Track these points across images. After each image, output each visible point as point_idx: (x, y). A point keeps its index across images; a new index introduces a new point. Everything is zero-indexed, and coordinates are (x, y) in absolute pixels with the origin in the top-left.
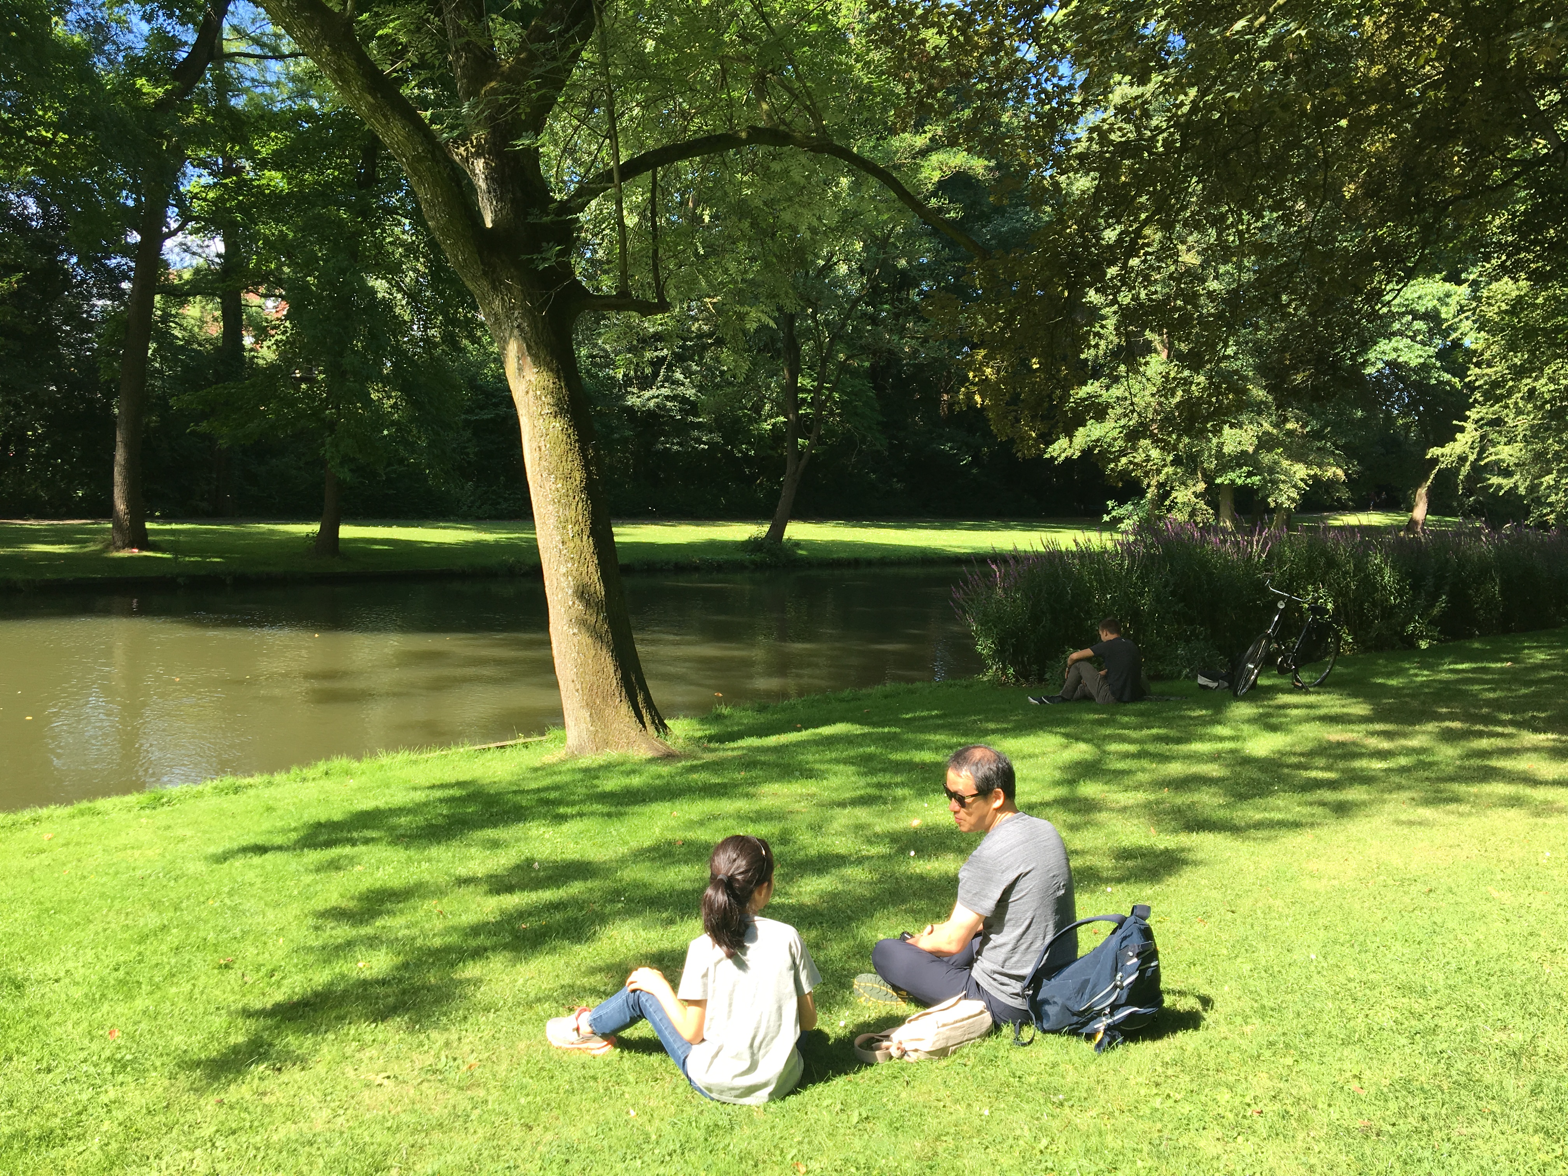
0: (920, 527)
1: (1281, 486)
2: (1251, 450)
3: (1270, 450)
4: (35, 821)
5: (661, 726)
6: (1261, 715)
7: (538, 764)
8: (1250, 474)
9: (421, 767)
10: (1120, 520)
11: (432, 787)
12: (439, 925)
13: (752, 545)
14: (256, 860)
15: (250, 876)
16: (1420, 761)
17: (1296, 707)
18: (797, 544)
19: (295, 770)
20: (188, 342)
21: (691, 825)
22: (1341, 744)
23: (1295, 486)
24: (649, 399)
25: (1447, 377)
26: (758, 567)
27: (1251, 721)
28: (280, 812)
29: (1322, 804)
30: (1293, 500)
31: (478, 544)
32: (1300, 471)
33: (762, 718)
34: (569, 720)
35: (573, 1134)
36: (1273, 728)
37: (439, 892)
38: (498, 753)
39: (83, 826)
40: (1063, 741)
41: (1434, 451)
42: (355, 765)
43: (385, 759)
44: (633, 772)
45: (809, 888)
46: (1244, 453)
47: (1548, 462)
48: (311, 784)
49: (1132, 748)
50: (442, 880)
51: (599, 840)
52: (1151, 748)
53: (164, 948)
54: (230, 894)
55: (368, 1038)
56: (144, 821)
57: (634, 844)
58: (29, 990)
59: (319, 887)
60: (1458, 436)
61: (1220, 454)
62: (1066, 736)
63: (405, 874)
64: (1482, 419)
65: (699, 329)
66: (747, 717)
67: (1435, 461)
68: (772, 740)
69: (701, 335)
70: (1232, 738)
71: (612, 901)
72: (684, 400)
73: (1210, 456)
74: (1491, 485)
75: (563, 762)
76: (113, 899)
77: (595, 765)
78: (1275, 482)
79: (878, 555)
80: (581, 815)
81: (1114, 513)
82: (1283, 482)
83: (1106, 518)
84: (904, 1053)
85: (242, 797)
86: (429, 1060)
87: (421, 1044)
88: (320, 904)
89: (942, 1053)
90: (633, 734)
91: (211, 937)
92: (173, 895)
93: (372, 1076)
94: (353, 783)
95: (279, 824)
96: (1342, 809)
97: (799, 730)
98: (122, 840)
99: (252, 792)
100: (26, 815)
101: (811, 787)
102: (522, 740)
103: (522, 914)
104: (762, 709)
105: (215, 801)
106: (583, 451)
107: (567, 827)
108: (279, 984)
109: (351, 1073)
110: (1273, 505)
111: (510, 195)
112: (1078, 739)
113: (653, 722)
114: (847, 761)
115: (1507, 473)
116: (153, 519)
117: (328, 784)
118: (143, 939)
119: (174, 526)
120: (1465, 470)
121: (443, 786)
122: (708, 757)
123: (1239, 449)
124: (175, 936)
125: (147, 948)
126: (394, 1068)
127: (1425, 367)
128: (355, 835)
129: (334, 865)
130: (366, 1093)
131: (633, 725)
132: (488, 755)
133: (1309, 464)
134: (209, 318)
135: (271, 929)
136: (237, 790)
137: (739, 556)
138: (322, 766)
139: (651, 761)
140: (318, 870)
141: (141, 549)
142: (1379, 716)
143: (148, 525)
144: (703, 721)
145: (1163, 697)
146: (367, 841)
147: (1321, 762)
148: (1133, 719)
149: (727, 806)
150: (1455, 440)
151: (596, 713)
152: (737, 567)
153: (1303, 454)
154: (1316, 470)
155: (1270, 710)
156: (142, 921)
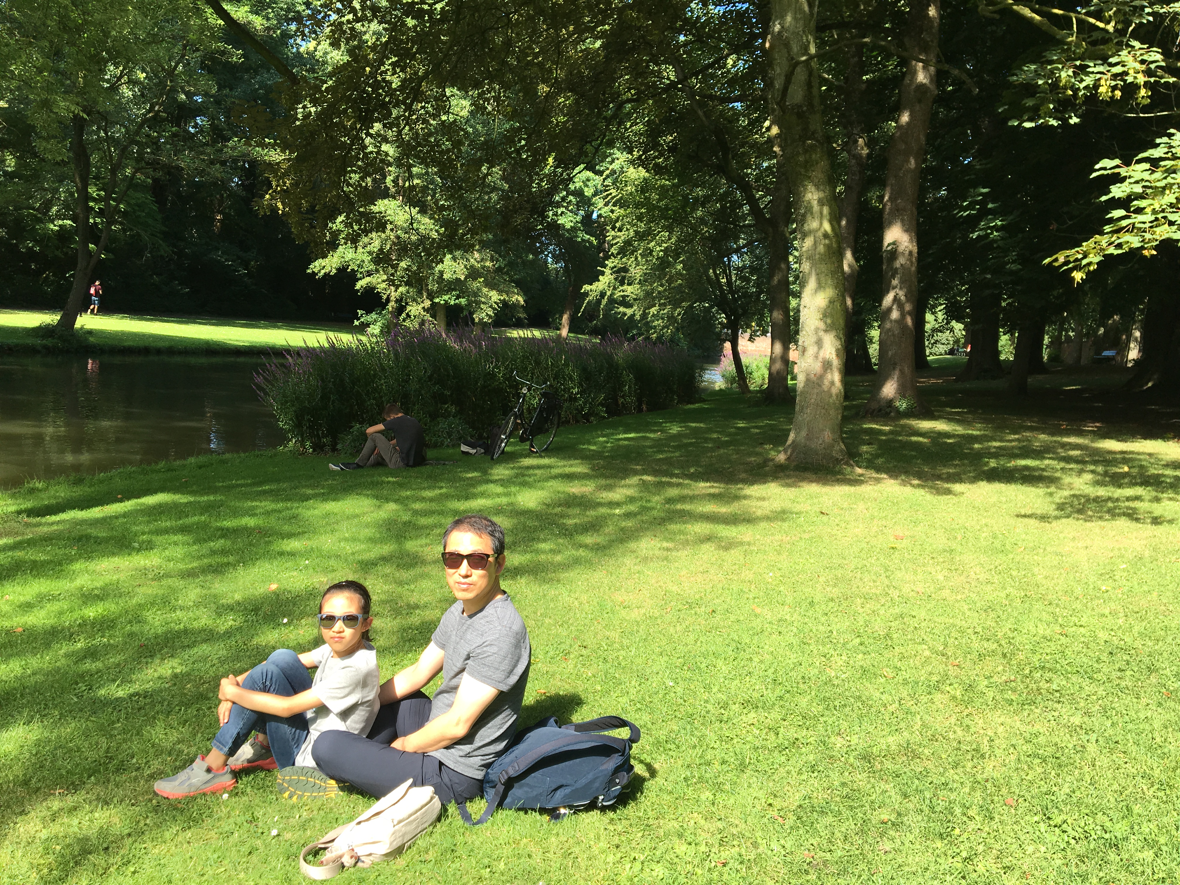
0: (200, 323)
1: (482, 306)
2: (462, 278)
3: (475, 279)
6: (515, 475)
8: (458, 297)
10: (368, 325)
13: (43, 331)
18: (90, 332)
22: (581, 497)
23: (491, 307)
25: (587, 237)
26: (49, 351)
30: (490, 317)
32: (495, 296)
33: (78, 492)
40: (375, 501)
41: (586, 288)
46: (458, 280)
47: (654, 298)
60: (601, 278)
61: (440, 280)
62: (376, 498)
64: (615, 267)
67: (586, 294)
68: (96, 512)
73: (433, 280)
74: (620, 313)
78: (478, 303)
79: (167, 344)
81: (362, 320)
82: (484, 303)
83: (356, 323)
84: (357, 859)
89: (398, 851)
97: (121, 500)
104: (79, 482)
110: (477, 320)
112: (387, 500)
115: (629, 305)
120: (604, 301)
122: (31, 533)
123: (454, 277)
127: (574, 229)
133: (500, 292)
137: (30, 341)
145: (439, 461)
150: (599, 281)
152: (30, 351)
153: (495, 284)
154: (504, 297)
155: (520, 471)
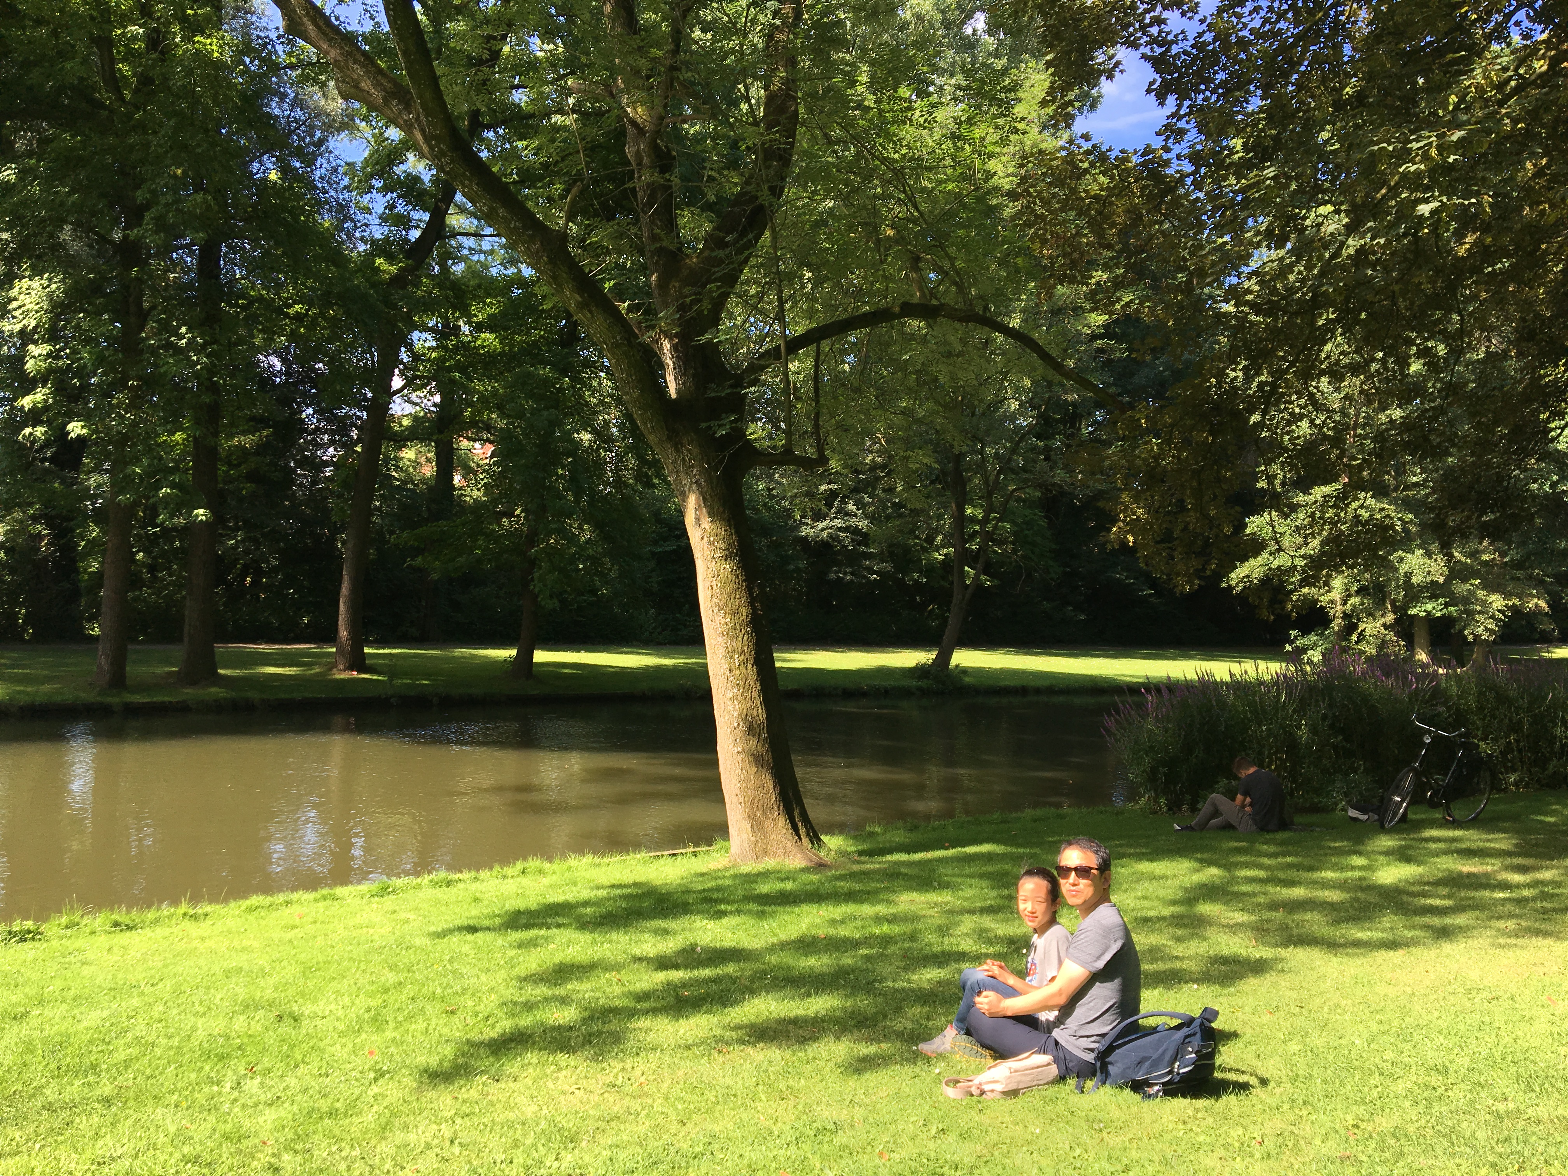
0: (1093, 656)
1: (1478, 617)
2: (1441, 580)
3: (1465, 580)
4: (287, 903)
5: (815, 839)
6: (1401, 847)
7: (704, 870)
8: (1446, 605)
9: (604, 869)
10: (1304, 651)
11: (613, 886)
12: (618, 990)
13: (920, 671)
14: (470, 937)
15: (466, 949)
16: (1542, 892)
17: (1438, 840)
18: (965, 671)
19: (497, 868)
20: (405, 482)
21: (833, 922)
22: (1470, 875)
23: (1492, 617)
24: (823, 530)
26: (924, 692)
27: (1388, 853)
28: (485, 903)
29: (1427, 927)
30: (1491, 631)
31: (659, 669)
32: (1497, 602)
33: (912, 837)
34: (732, 830)
35: (717, 1128)
36: (1408, 860)
37: (617, 967)
38: (670, 860)
39: (327, 908)
40: (1196, 865)
42: (547, 865)
43: (573, 861)
44: (788, 878)
45: (929, 976)
46: (1435, 583)
48: (510, 881)
49: (1262, 874)
50: (621, 958)
51: (753, 932)
52: (1281, 875)
53: (404, 997)
54: (451, 961)
55: (563, 1064)
56: (375, 906)
57: (783, 937)
58: (305, 1022)
59: (521, 959)
61: (1407, 583)
62: (1201, 861)
63: (590, 951)
65: (873, 460)
66: (899, 836)
68: (919, 856)
69: (874, 467)
70: (1361, 868)
71: (760, 978)
72: (855, 531)
73: (1398, 586)
75: (726, 869)
76: (360, 962)
77: (755, 871)
78: (1470, 613)
79: (1047, 683)
80: (739, 912)
81: (1297, 643)
82: (1480, 613)
83: (1288, 648)
84: (983, 1093)
85: (453, 890)
86: (610, 1078)
87: (604, 1069)
88: (521, 971)
89: (1013, 1093)
90: (789, 844)
91: (439, 991)
92: (406, 960)
93: (566, 1087)
94: (546, 881)
95: (485, 912)
96: (1444, 933)
97: (947, 848)
98: (358, 920)
99: (461, 886)
100: (281, 898)
101: (945, 897)
102: (691, 850)
103: (684, 985)
104: (914, 828)
105: (431, 891)
106: (750, 590)
107: (725, 921)
108: (493, 1026)
109: (550, 1084)
110: (1470, 638)
111: (692, 371)
112: (1211, 864)
113: (808, 835)
114: (982, 876)
116: (370, 644)
117: (525, 881)
118: (386, 991)
119: (387, 651)
121: (620, 886)
122: (856, 868)
123: (1429, 579)
124: (409, 990)
125: (392, 997)
126: (584, 1083)
128: (549, 921)
129: (533, 943)
130: (562, 1097)
131: (789, 836)
132: (662, 861)
133: (1507, 595)
134: (423, 460)
135: (485, 988)
136: (449, 884)
137: (906, 683)
138: (519, 865)
139: (803, 870)
140: (519, 947)
141: (360, 671)
142: (1522, 851)
143: (367, 650)
144: (855, 838)
145: (1308, 827)
146: (559, 926)
147: (1445, 891)
148: (1272, 849)
149: (867, 910)
151: (757, 826)
152: (905, 693)
153: (1499, 585)
154: (1514, 601)
155: (1413, 843)
156: (383, 979)
